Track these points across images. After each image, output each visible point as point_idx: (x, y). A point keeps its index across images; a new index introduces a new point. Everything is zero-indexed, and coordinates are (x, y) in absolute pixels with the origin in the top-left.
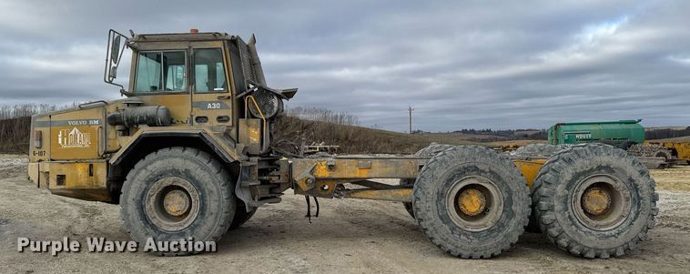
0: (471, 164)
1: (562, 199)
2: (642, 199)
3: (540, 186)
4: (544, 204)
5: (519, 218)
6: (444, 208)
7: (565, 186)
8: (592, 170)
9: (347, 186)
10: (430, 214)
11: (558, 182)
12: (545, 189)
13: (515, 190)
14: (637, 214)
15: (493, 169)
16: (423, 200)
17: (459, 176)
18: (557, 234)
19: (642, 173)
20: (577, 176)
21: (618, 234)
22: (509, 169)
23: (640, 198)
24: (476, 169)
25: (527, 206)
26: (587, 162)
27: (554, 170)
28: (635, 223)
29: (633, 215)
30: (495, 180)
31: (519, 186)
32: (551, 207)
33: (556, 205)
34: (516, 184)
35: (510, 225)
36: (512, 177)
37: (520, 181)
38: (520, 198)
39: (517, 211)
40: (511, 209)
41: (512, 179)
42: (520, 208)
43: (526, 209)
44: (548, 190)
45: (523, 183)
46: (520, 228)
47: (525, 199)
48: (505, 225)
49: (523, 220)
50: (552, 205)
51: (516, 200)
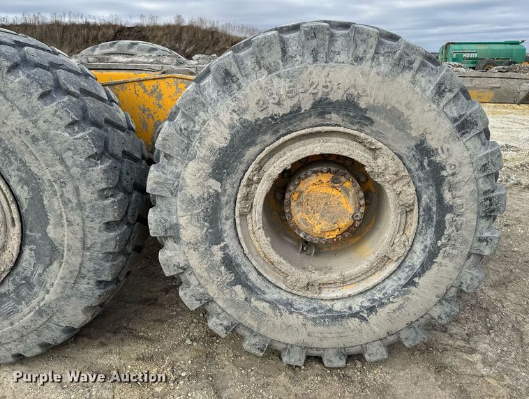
1: (199, 210)
2: (450, 209)
5: (76, 261)
7: (207, 168)
8: (295, 114)
11: (187, 153)
14: (432, 255)
18: (197, 304)
19: (463, 126)
20: (247, 135)
21: (371, 310)
22: (23, 104)
23: (444, 208)
25: (97, 224)
26: (281, 86)
28: (421, 281)
29: (417, 258)
31: (62, 161)
32: (170, 228)
33: (183, 225)
34: (49, 155)
35: (50, 281)
36: (34, 131)
37: (66, 145)
38: (70, 201)
39: (66, 242)
40: (45, 234)
41: (35, 140)
42: (74, 233)
43: (96, 232)
44: (160, 177)
45: (76, 152)
46: (86, 286)
47: (89, 202)
48: (35, 283)
49: (89, 265)
50: (175, 222)
51: (56, 207)
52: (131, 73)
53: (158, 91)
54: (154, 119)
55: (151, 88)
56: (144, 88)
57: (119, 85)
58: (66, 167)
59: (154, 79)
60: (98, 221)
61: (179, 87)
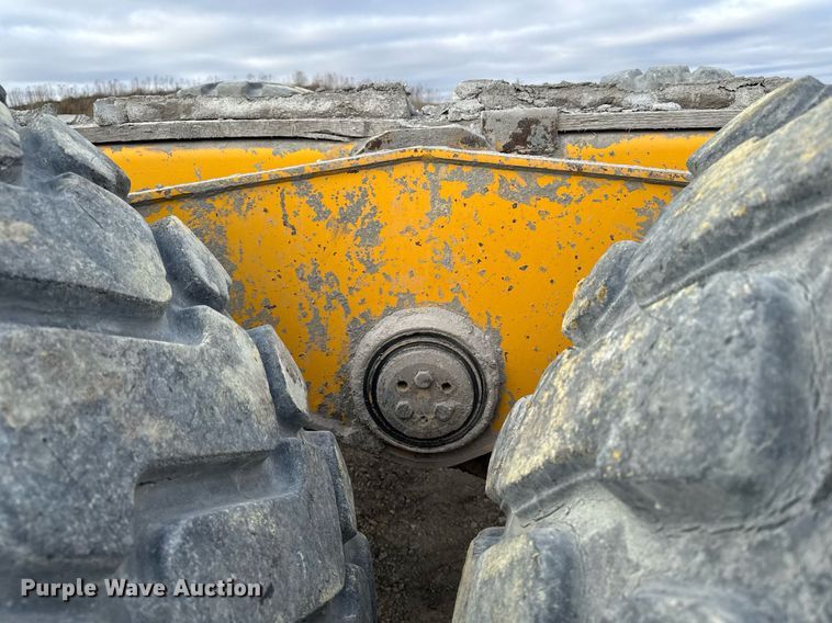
52: (264, 151)
53: (366, 210)
54: (348, 312)
55: (342, 201)
56: (316, 202)
57: (225, 197)
59: (353, 170)
61: (443, 195)
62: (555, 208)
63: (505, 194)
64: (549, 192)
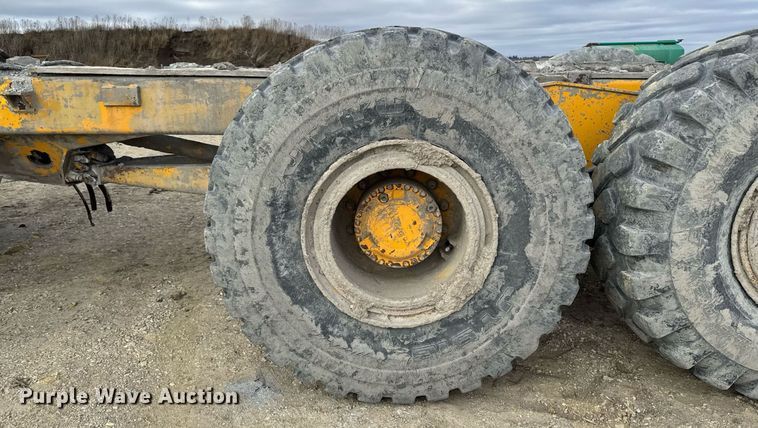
0: (391, 97)
1: (701, 225)
3: (625, 172)
4: (634, 236)
5: (549, 281)
6: (295, 255)
9: (120, 150)
10: (248, 275)
11: (694, 163)
12: (647, 187)
13: (540, 190)
15: (471, 116)
16: (222, 227)
17: (349, 139)
18: (667, 331)
22: (529, 114)
24: (408, 114)
25: (577, 242)
27: (684, 118)
30: (474, 155)
31: (557, 174)
32: (657, 246)
33: (678, 242)
34: (547, 168)
35: (516, 304)
36: (536, 143)
37: (562, 156)
38: (557, 217)
39: (544, 262)
40: (522, 253)
41: (536, 151)
42: (553, 252)
43: (574, 251)
44: (655, 190)
45: (571, 164)
46: (549, 311)
47: (573, 219)
48: (500, 307)
49: (560, 287)
50: (665, 239)
51: (541, 224)
58: (560, 180)
60: (578, 238)
61: (564, 95)
62: (596, 100)
63: (582, 96)
64: (595, 96)
